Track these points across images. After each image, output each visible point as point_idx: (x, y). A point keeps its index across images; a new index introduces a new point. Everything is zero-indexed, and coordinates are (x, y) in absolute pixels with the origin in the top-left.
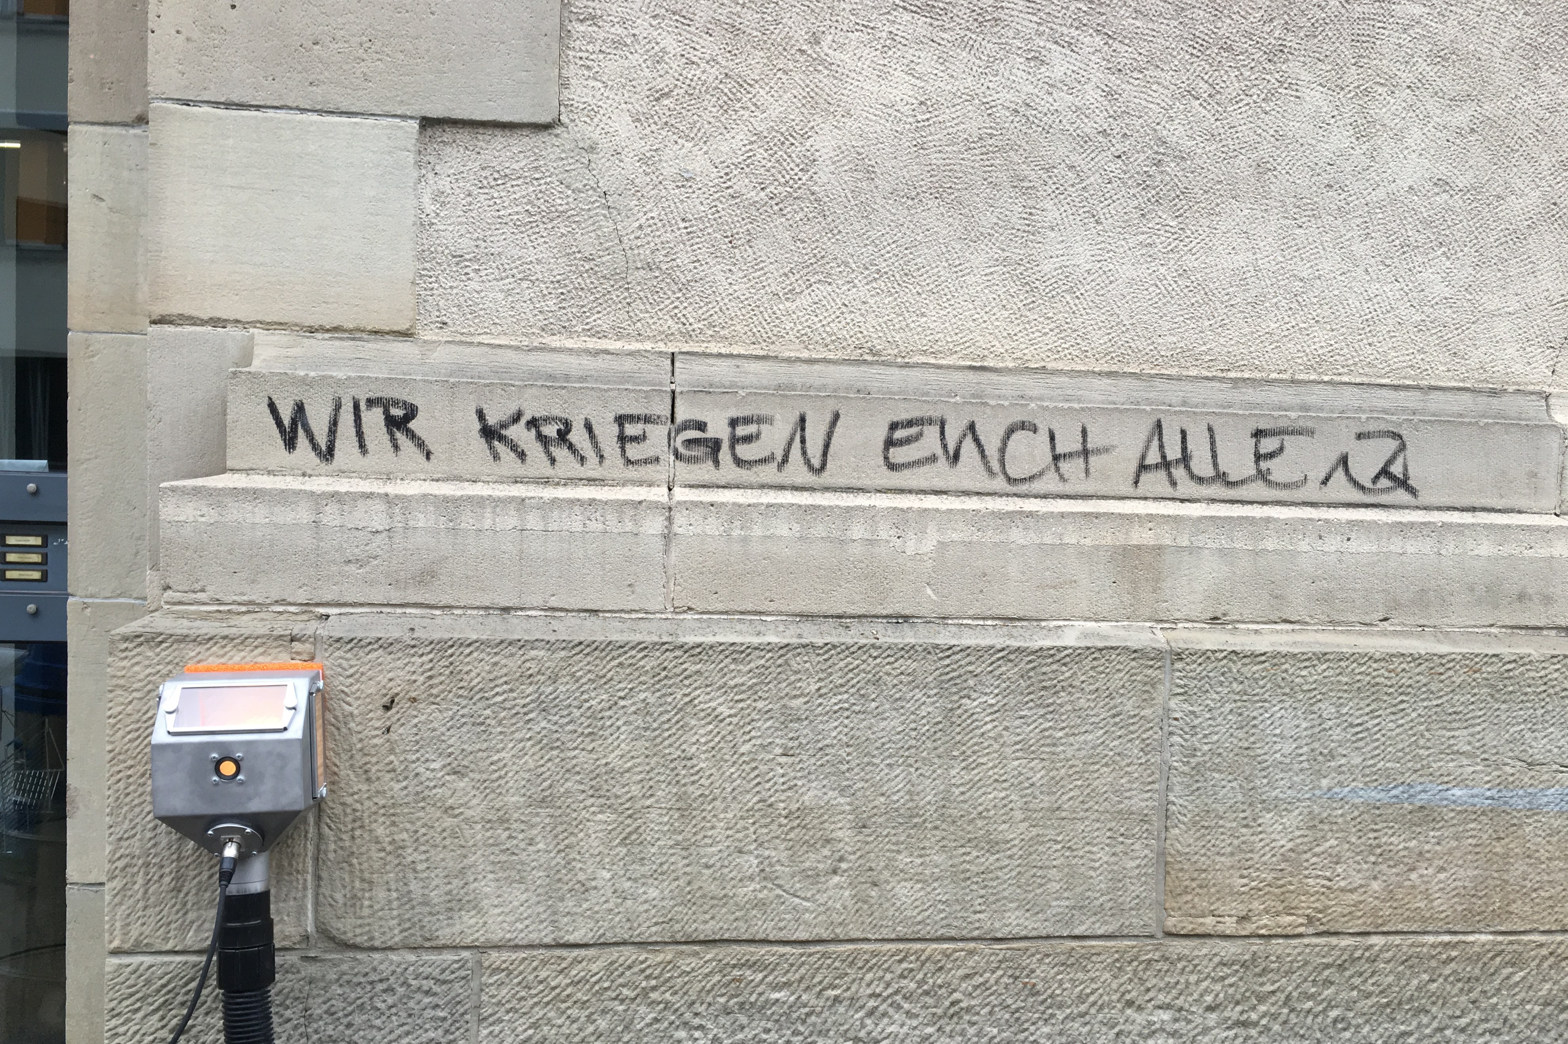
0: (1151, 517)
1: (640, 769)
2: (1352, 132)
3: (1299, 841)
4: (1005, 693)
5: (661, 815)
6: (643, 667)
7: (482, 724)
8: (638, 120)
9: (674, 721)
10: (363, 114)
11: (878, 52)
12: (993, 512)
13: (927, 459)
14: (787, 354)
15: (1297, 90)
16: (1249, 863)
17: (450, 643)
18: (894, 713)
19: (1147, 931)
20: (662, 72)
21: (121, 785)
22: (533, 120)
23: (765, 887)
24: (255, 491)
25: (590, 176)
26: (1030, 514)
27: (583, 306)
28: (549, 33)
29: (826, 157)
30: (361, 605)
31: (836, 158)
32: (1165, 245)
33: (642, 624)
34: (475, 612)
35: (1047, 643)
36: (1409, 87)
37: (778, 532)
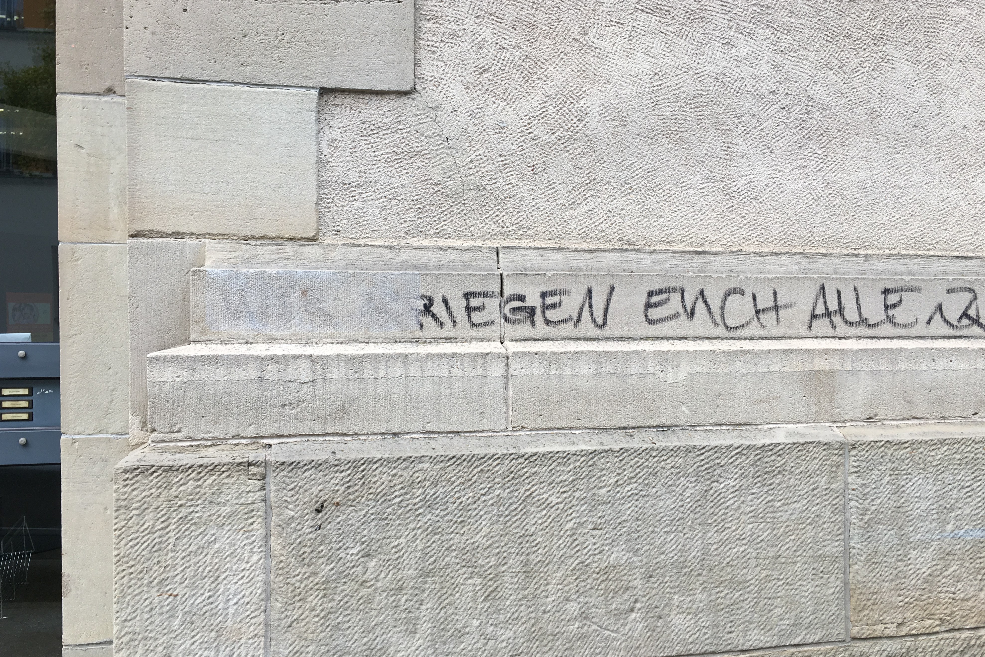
0: (827, 351)
1: (496, 545)
2: (927, 91)
3: (934, 568)
4: (741, 478)
5: (512, 577)
6: (498, 472)
7: (387, 518)
8: (468, 88)
9: (519, 509)
10: (279, 86)
11: (626, 40)
12: (724, 352)
13: (673, 316)
14: (574, 246)
15: (893, 64)
16: (903, 586)
17: (362, 462)
18: (668, 495)
19: (842, 637)
20: (483, 55)
21: (125, 580)
22: (397, 89)
23: (585, 624)
24: (216, 357)
25: (437, 127)
26: (748, 352)
27: (434, 217)
28: (407, 29)
29: (595, 111)
30: (295, 436)
31: (601, 112)
32: (815, 166)
33: (492, 440)
34: (375, 437)
35: (767, 441)
36: (961, 61)
37: (581, 371)
